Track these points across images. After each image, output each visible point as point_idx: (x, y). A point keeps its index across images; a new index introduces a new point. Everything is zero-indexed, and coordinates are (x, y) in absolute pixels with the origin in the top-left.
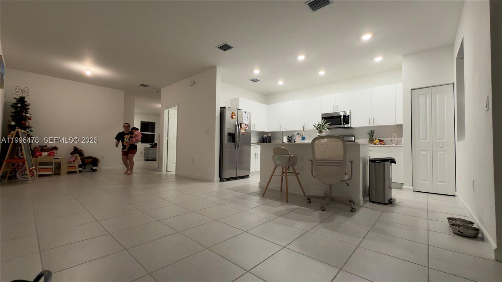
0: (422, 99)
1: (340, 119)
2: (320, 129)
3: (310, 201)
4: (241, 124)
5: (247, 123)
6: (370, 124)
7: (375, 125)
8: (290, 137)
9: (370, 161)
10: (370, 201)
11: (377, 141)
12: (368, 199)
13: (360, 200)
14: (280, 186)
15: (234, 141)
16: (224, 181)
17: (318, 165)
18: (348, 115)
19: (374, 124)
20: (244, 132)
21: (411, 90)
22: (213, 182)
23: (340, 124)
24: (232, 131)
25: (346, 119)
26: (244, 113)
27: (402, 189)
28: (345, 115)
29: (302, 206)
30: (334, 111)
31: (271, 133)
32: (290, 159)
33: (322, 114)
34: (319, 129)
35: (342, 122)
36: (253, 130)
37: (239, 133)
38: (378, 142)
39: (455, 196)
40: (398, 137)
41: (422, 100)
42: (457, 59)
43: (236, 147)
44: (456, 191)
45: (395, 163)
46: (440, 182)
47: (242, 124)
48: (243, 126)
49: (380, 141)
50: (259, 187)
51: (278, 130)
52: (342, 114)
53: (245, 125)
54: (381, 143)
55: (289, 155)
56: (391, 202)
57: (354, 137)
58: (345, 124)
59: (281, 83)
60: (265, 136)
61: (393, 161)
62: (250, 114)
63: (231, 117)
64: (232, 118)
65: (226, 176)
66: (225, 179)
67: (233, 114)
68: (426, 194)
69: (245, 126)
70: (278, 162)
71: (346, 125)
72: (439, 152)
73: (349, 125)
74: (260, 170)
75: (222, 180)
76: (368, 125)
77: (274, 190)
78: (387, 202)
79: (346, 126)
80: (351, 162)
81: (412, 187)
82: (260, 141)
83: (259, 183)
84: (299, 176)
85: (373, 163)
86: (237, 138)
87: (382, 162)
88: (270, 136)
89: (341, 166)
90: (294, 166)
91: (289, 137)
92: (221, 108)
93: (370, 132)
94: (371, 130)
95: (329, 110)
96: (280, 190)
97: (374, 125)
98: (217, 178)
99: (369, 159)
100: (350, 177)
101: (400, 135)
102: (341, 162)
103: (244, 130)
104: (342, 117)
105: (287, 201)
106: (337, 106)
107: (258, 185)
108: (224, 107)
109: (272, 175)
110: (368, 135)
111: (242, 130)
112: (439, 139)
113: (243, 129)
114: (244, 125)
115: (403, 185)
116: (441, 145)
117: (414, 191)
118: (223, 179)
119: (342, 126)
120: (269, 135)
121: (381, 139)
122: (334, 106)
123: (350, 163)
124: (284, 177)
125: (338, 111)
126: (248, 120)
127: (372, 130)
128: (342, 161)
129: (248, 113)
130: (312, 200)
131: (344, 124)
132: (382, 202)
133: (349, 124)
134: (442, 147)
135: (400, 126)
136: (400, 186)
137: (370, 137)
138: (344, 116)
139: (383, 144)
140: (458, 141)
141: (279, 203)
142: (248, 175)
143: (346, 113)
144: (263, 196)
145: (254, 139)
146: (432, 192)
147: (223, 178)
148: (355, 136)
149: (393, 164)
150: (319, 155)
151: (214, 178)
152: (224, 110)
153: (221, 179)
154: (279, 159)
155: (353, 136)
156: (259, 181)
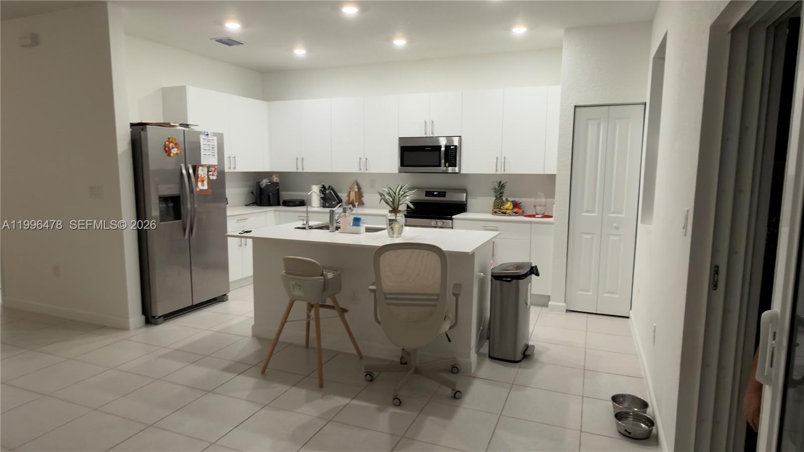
0: (591, 129)
1: (437, 153)
2: (393, 203)
3: (372, 378)
4: (195, 169)
5: (214, 161)
6: (497, 170)
7: (507, 172)
8: (327, 187)
9: (492, 276)
10: (491, 357)
11: (509, 205)
13: (470, 363)
15: (177, 215)
16: (156, 324)
17: (388, 304)
18: (456, 146)
19: (504, 170)
20: (206, 187)
21: (575, 107)
22: (126, 329)
23: (438, 164)
24: (170, 190)
25: (451, 155)
26: (202, 137)
27: (547, 306)
28: (447, 145)
29: (354, 398)
30: (426, 133)
31: (281, 174)
32: (326, 284)
33: (400, 139)
35: (443, 161)
36: (232, 170)
37: (192, 191)
38: (511, 207)
39: (628, 317)
40: (546, 197)
41: (592, 132)
42: (655, 58)
43: (185, 230)
44: (631, 309)
46: (609, 292)
47: (200, 168)
48: (202, 172)
49: (516, 205)
50: (254, 336)
51: (297, 169)
52: (443, 142)
53: (209, 167)
54: (516, 210)
55: (322, 275)
56: (527, 355)
57: (465, 194)
58: (449, 167)
59: (300, 52)
60: (265, 182)
61: (534, 271)
62: (220, 137)
63: (166, 152)
64: (169, 155)
65: (160, 309)
66: (160, 317)
67: (171, 145)
68: (586, 315)
69: (208, 172)
70: (297, 292)
71: (450, 168)
72: (612, 238)
73: (457, 169)
75: (152, 320)
76: (492, 171)
77: (291, 344)
78: (519, 356)
79: (450, 169)
80: (456, 296)
81: (564, 304)
83: (254, 327)
84: (346, 315)
85: (498, 282)
86: (188, 206)
87: (514, 281)
88: (277, 183)
89: (435, 306)
90: (337, 296)
91: (324, 187)
92: (132, 125)
93: (497, 187)
94: (498, 182)
95: (416, 131)
97: (505, 173)
98: (135, 316)
99: (492, 273)
100: (454, 323)
101: (551, 194)
102: (436, 297)
103: (206, 183)
104: (443, 149)
105: (321, 386)
106: (433, 122)
107: (249, 332)
108: (143, 125)
109: (285, 321)
110: (492, 192)
111: (199, 184)
112: (613, 213)
113: (203, 181)
114: (206, 169)
115: (549, 300)
116: (615, 225)
117: (567, 310)
118: (154, 317)
119: (443, 168)
120: (275, 179)
121: (517, 200)
122: (426, 122)
123: (454, 298)
124: (313, 324)
125: (435, 136)
126: (216, 154)
127: (500, 182)
128: (438, 295)
129: (215, 134)
130: (375, 374)
131: (445, 166)
132: (512, 359)
133: (456, 166)
134: (617, 228)
135: (553, 177)
136: (544, 302)
137: (496, 197)
138: (446, 147)
139: (520, 211)
140: (641, 223)
142: (225, 295)
143: (452, 141)
144: (263, 372)
145: (234, 192)
146: (595, 312)
147: (154, 314)
148: (468, 192)
151: (128, 318)
152: (143, 133)
153: (150, 319)
155: (464, 190)
156: (252, 322)
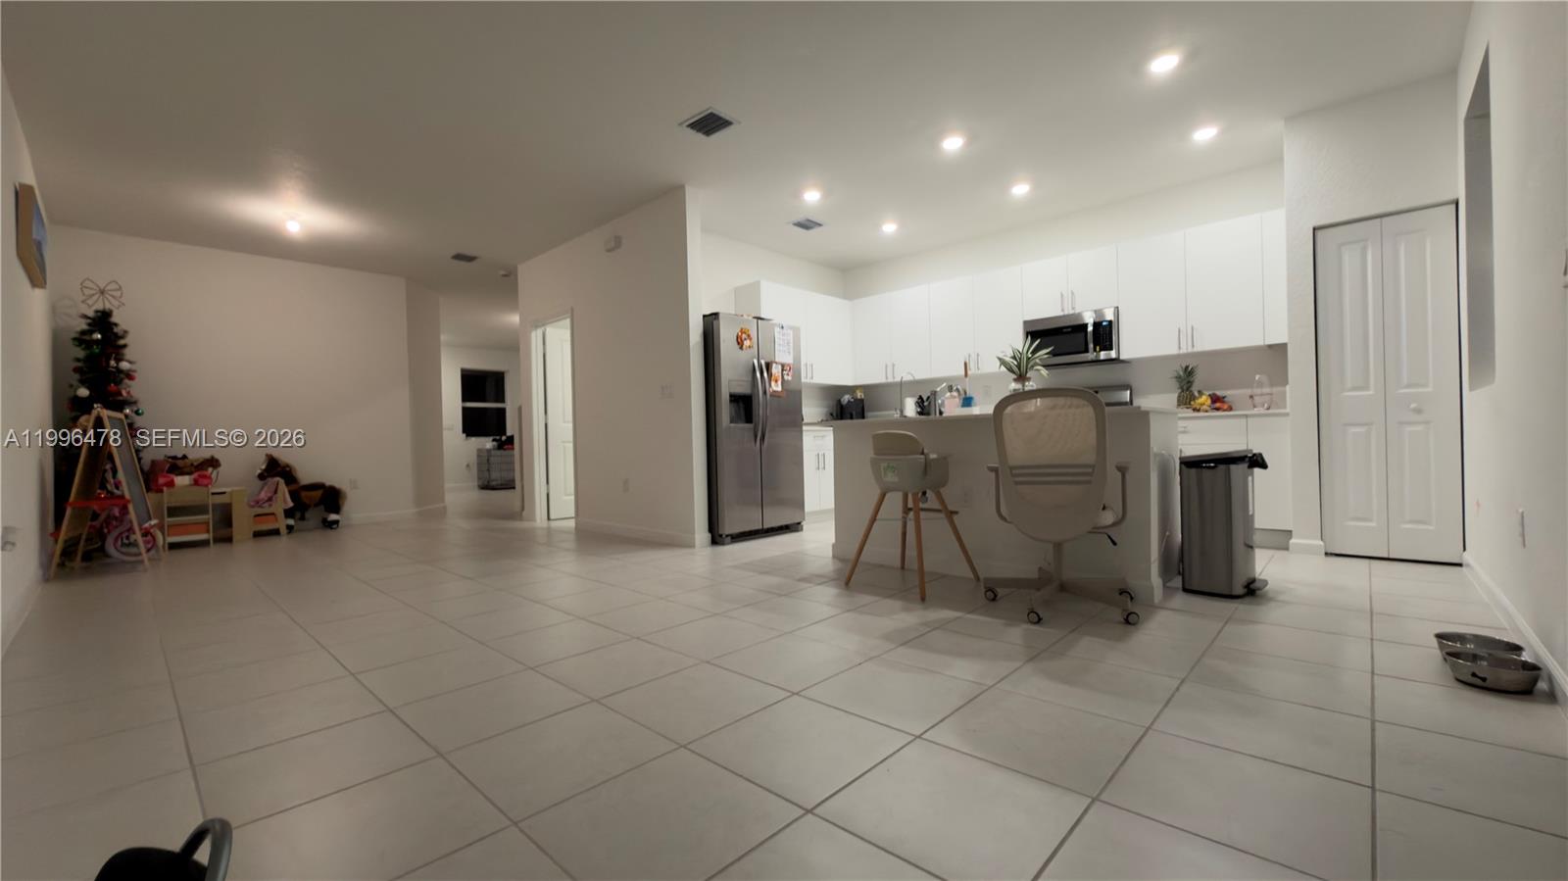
0: (1349, 259)
1: (1082, 334)
2: (1019, 369)
3: (996, 596)
4: (768, 366)
5: (788, 359)
6: (1180, 348)
7: (1198, 348)
8: (925, 399)
9: (1181, 463)
10: (1186, 590)
11: (1204, 399)
12: (1177, 582)
13: (1153, 588)
14: (899, 550)
15: (749, 417)
16: (723, 544)
17: (1017, 483)
18: (1110, 322)
19: (1193, 346)
20: (779, 389)
21: (1314, 229)
22: (691, 545)
23: (1083, 349)
24: (743, 389)
25: (1104, 334)
26: (777, 330)
27: (1287, 549)
28: (1097, 320)
29: (970, 613)
30: (1063, 310)
31: (865, 388)
32: (927, 466)
33: (1025, 323)
34: (1016, 369)
35: (1091, 346)
36: (808, 381)
37: (765, 392)
38: (1209, 401)
39: (1460, 565)
40: (1272, 385)
41: (1349, 263)
42: (1468, 119)
43: (756, 437)
44: (1465, 549)
45: (1264, 466)
46: (1411, 522)
47: (774, 365)
48: (776, 370)
49: (1215, 399)
50: (834, 557)
51: (887, 378)
52: (1089, 319)
53: (783, 366)
54: (1218, 405)
55: (923, 453)
56: (1252, 590)
57: (1128, 392)
58: (1101, 350)
59: (889, 228)
60: (846, 398)
61: (1257, 462)
62: (796, 331)
63: (738, 343)
64: (741, 348)
65: (728, 527)
66: (727, 536)
67: (744, 336)
68: (1367, 561)
69: (783, 370)
70: (891, 478)
71: (1102, 353)
72: (1409, 429)
73: (1113, 354)
74: (833, 506)
75: (718, 539)
76: (1173, 350)
77: (882, 566)
78: (1239, 590)
79: (1103, 355)
80: (1122, 470)
81: (1321, 543)
82: (832, 415)
83: (834, 546)
84: (955, 517)
85: (1193, 471)
86: (760, 410)
87: (1222, 467)
88: (862, 400)
89: (1089, 482)
90: (942, 490)
91: (921, 397)
92: (704, 316)
93: (1181, 373)
94: (1184, 366)
95: (1048, 309)
96: (898, 563)
97: (1195, 350)
98: (702, 534)
99: (1180, 458)
100: (1120, 516)
101: (1280, 376)
102: (1090, 470)
103: (780, 382)
104: (1090, 328)
105: (923, 599)
106: (1073, 293)
107: (830, 553)
108: (716, 315)
109: (873, 520)
110: (1174, 384)
111: (773, 383)
112: (1409, 386)
113: (776, 381)
114: (780, 367)
115: (1291, 538)
116: (1413, 406)
117: (1326, 554)
118: (721, 536)
119: (1091, 356)
120: (859, 395)
121: (1219, 393)
122: (1062, 295)
123: (1119, 474)
124: (911, 526)
125: (1077, 311)
126: (791, 351)
127: (1187, 367)
128: (1093, 467)
129: (791, 328)
130: (1000, 591)
131: (1095, 350)
132: (1226, 592)
133: (1112, 349)
134: (1418, 411)
135: (1279, 350)
136: (1281, 540)
137: (1182, 388)
138: (1097, 325)
139: (1226, 407)
140: (1472, 388)
141: (897, 604)
142: (799, 523)
143: (1103, 315)
144: (847, 583)
145: (811, 410)
146: (1386, 556)
147: (720, 532)
148: (1133, 388)
149: (1257, 471)
150: (1019, 451)
151: (694, 534)
152: (715, 322)
153: (716, 539)
154: (893, 467)
155: (1127, 387)
156: (833, 541)
